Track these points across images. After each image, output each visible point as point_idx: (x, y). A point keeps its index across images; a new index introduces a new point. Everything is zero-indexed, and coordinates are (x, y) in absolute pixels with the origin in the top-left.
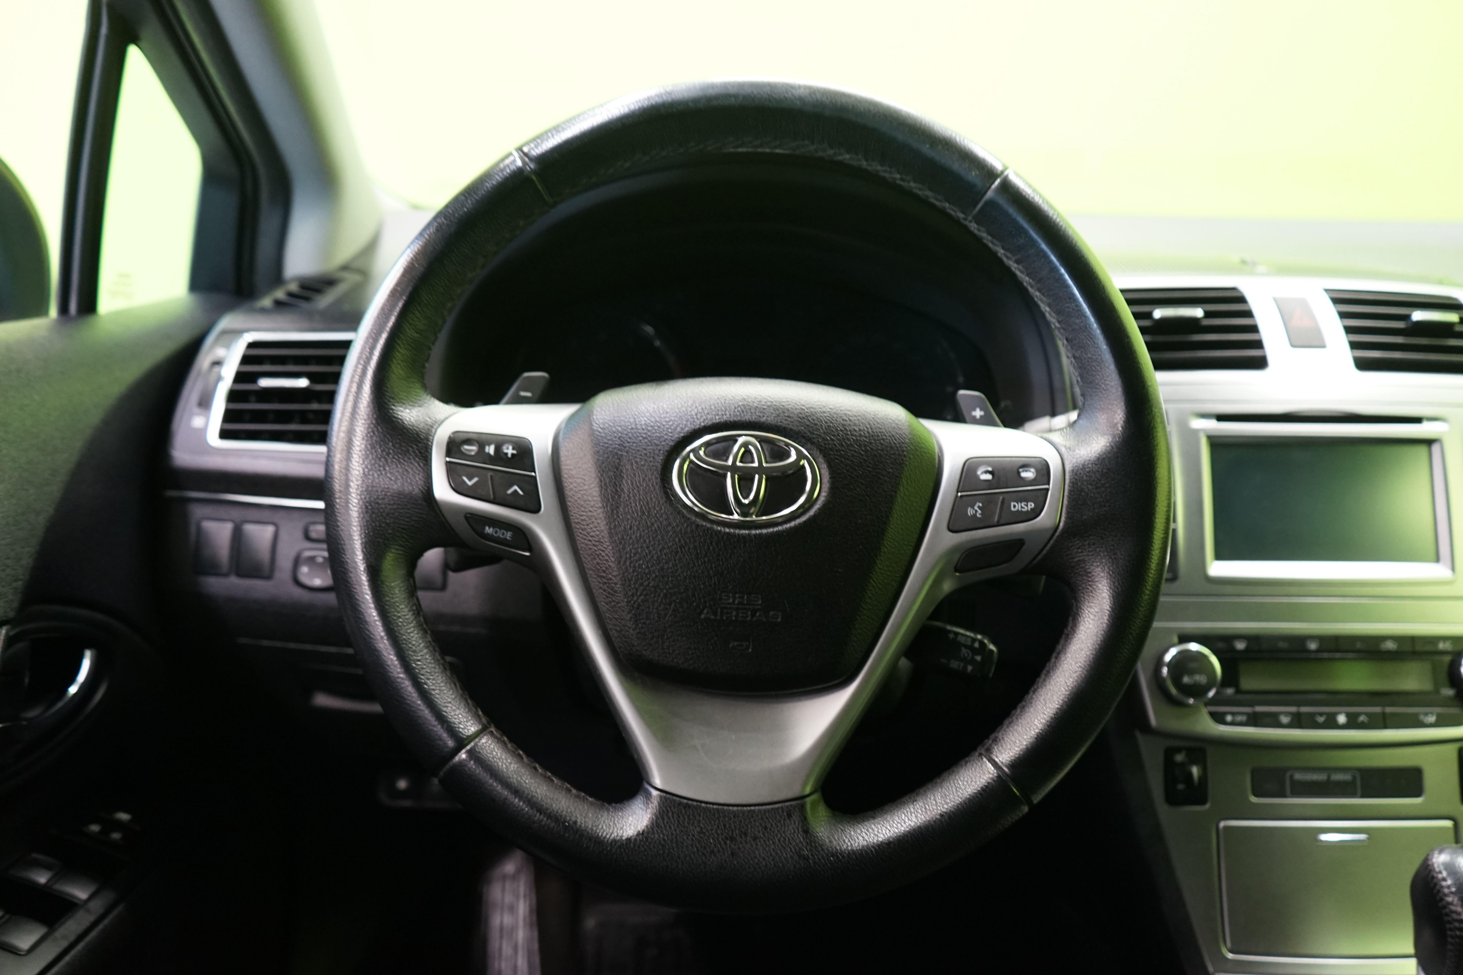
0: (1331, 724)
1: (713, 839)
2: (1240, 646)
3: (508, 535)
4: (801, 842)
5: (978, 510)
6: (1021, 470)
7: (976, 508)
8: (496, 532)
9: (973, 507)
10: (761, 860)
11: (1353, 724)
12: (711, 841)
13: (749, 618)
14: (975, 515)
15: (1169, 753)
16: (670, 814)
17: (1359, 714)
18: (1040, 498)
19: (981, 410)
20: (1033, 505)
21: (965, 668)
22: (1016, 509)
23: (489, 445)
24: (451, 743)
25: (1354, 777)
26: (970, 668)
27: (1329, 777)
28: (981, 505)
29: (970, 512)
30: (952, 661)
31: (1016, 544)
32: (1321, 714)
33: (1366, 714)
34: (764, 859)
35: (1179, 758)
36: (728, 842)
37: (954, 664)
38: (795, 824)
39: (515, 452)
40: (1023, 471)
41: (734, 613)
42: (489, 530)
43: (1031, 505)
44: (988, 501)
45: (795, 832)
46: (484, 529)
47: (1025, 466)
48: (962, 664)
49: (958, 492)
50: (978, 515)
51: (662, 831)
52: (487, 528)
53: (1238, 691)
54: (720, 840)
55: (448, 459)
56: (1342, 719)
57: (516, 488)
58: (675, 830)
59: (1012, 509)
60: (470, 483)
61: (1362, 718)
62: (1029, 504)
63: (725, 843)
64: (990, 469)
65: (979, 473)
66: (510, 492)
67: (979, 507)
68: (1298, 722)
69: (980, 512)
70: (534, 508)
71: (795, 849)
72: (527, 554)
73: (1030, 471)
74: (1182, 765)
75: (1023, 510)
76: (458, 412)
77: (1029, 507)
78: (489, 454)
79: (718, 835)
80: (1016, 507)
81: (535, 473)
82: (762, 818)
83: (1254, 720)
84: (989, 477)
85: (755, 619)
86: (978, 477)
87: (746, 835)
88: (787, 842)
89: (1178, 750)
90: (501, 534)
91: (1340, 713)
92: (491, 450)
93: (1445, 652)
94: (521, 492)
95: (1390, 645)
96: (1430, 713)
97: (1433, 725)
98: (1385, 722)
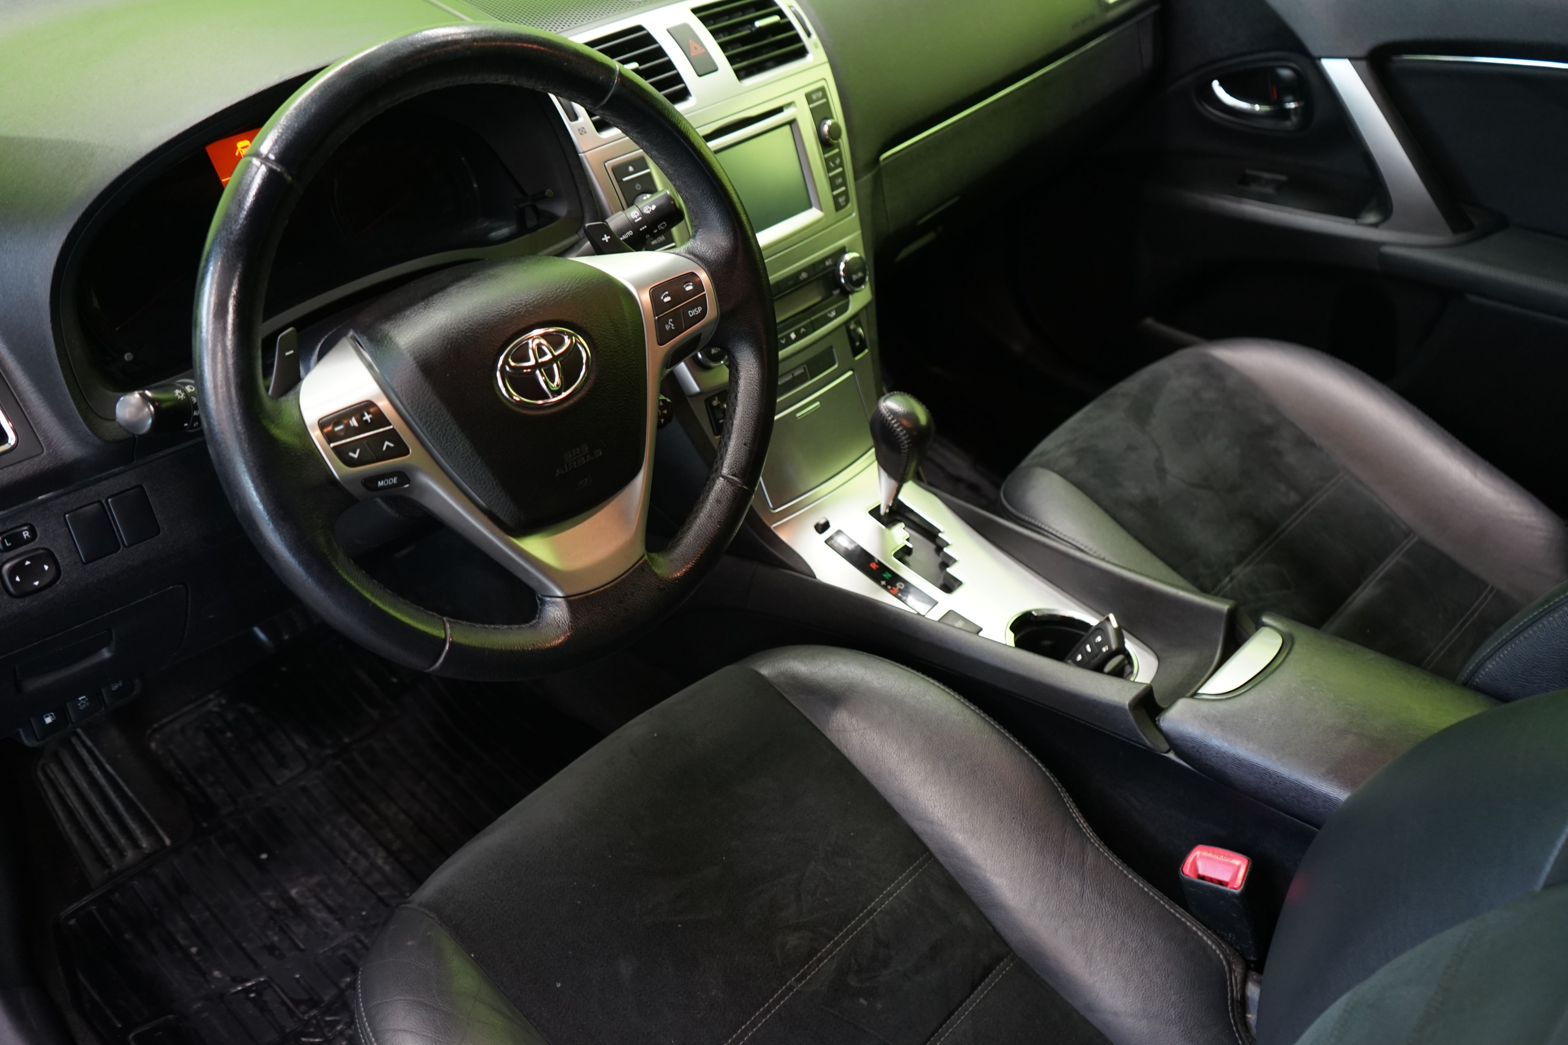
0: (790, 341)
1: (611, 608)
3: (394, 480)
4: (656, 582)
5: (671, 324)
6: (683, 285)
7: (670, 323)
8: (388, 482)
9: (668, 324)
10: (642, 604)
11: (800, 337)
12: (611, 609)
13: (584, 462)
14: (669, 329)
15: (708, 402)
16: (581, 608)
17: (799, 329)
18: (702, 302)
19: (607, 235)
20: (701, 308)
22: (692, 315)
23: (350, 418)
25: (804, 369)
27: (793, 375)
28: (671, 320)
29: (667, 327)
31: (696, 339)
32: (782, 338)
33: (802, 327)
34: (643, 603)
35: (715, 403)
36: (620, 605)
38: (648, 573)
39: (370, 415)
40: (686, 286)
41: (575, 463)
42: (381, 482)
43: (700, 309)
44: (675, 316)
45: (650, 578)
46: (378, 484)
47: (686, 282)
49: (655, 317)
50: (673, 328)
51: (582, 621)
52: (379, 481)
54: (615, 606)
55: (332, 445)
56: (793, 336)
57: (386, 443)
58: (589, 615)
59: (691, 316)
60: (355, 455)
61: (803, 330)
62: (699, 308)
63: (619, 606)
64: (668, 293)
65: (662, 299)
66: (384, 448)
67: (671, 322)
69: (673, 325)
70: (404, 452)
71: (655, 587)
72: (406, 486)
73: (690, 285)
74: (718, 406)
75: (696, 314)
77: (699, 310)
78: (354, 427)
79: (612, 604)
80: (692, 313)
81: (390, 424)
82: (630, 580)
84: (668, 298)
85: (587, 461)
86: (662, 302)
87: (626, 595)
88: (649, 586)
89: (712, 398)
90: (391, 481)
91: (791, 333)
92: (354, 422)
93: (830, 266)
94: (392, 445)
95: (804, 275)
96: (832, 310)
97: (835, 317)
98: (813, 327)
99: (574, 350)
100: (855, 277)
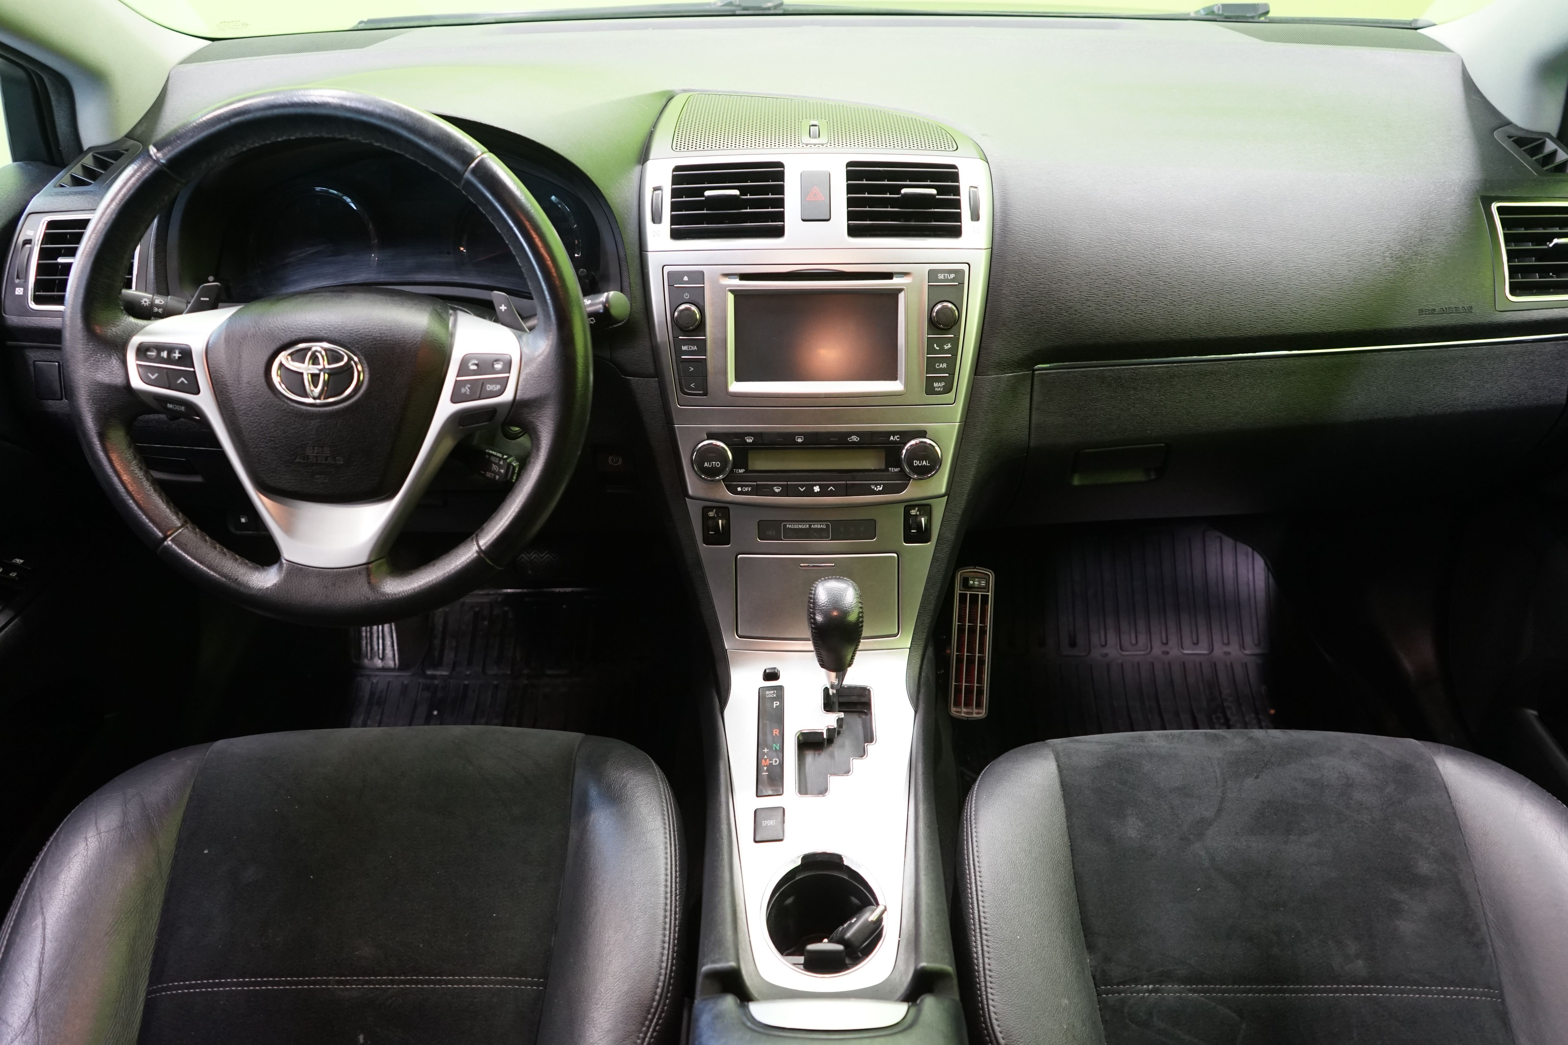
0: (810, 493)
2: (749, 440)
3: (183, 408)
4: (366, 589)
6: (495, 363)
7: (466, 388)
8: (175, 407)
9: (464, 387)
11: (823, 493)
12: (315, 589)
13: (324, 462)
14: (465, 393)
15: (705, 510)
16: (293, 575)
17: (829, 486)
18: (504, 382)
19: (505, 306)
20: (500, 387)
21: (495, 477)
22: (490, 389)
23: (163, 351)
24: (160, 535)
25: (827, 526)
26: (497, 477)
27: (810, 526)
28: (469, 386)
29: (463, 391)
30: (487, 473)
31: (492, 411)
32: (802, 486)
33: (833, 485)
35: (710, 514)
37: (489, 475)
38: (363, 579)
39: (180, 355)
41: (315, 459)
42: (170, 406)
43: (498, 387)
44: (474, 384)
45: (362, 584)
46: (167, 405)
47: (497, 360)
48: (493, 475)
49: (457, 377)
50: (468, 393)
51: (285, 585)
52: (168, 405)
53: (747, 471)
54: (320, 588)
55: (138, 361)
56: (817, 489)
57: (182, 379)
59: (488, 390)
60: (153, 377)
61: (830, 488)
64: (476, 362)
65: (470, 364)
66: (179, 381)
67: (469, 388)
68: (786, 492)
69: (469, 390)
70: (197, 391)
71: (362, 593)
72: (198, 418)
73: (500, 364)
74: (712, 518)
75: (494, 389)
76: (149, 324)
78: (163, 357)
80: (490, 387)
81: (194, 368)
82: (343, 576)
83: (756, 491)
84: (475, 367)
85: (327, 462)
86: (468, 367)
89: (710, 509)
90: (177, 408)
91: (816, 485)
92: (165, 354)
93: (895, 442)
94: (186, 382)
95: (855, 438)
96: (880, 485)
97: (879, 493)
98: (847, 491)
99: (347, 371)
100: (916, 463)
